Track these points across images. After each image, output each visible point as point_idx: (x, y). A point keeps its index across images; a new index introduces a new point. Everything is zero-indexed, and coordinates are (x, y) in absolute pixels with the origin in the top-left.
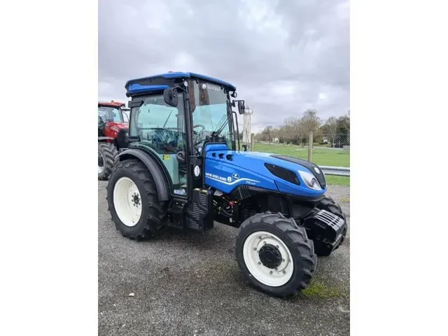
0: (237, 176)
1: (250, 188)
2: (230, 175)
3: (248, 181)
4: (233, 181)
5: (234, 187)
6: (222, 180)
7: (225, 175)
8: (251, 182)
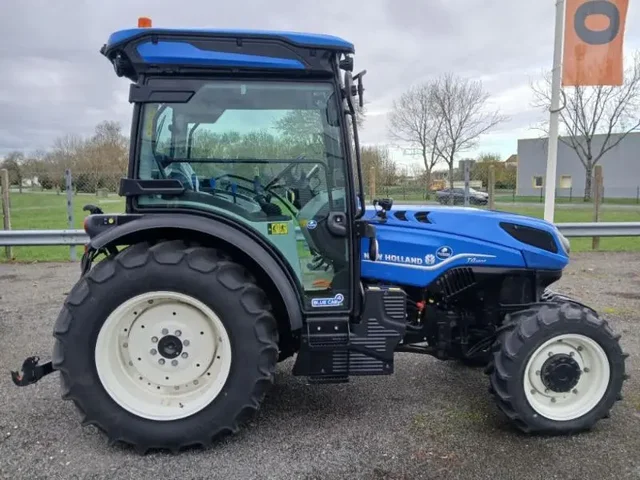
0: (449, 251)
1: (475, 270)
2: (430, 250)
3: (471, 257)
4: (437, 261)
5: (438, 273)
6: (412, 263)
7: (420, 251)
8: (478, 258)
